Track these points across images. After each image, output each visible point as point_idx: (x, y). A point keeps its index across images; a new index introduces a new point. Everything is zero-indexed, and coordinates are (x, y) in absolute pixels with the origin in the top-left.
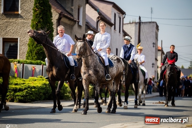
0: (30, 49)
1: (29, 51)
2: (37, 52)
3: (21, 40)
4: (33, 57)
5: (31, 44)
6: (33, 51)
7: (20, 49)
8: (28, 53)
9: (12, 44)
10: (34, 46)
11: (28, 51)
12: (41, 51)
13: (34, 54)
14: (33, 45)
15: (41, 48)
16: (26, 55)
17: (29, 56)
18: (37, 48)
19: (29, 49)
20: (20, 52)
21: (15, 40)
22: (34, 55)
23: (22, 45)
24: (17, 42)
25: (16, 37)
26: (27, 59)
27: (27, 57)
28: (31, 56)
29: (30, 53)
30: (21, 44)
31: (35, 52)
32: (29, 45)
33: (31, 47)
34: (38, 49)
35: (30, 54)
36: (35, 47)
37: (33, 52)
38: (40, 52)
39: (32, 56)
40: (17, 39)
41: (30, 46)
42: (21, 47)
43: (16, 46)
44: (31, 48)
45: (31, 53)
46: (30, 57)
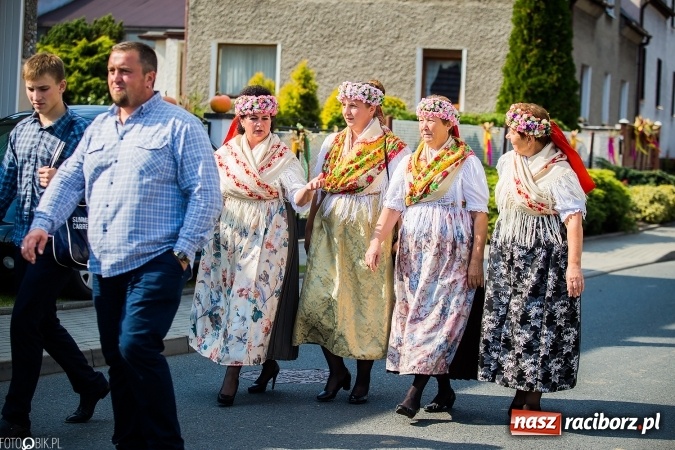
0: (510, 84)
1: (506, 88)
2: (529, 91)
3: (472, 54)
5: (512, 70)
6: (519, 89)
7: (467, 77)
8: (503, 92)
9: (446, 65)
10: (520, 76)
11: (503, 89)
12: (540, 89)
14: (517, 73)
15: (539, 81)
16: (498, 98)
17: (507, 101)
18: (530, 81)
19: (507, 83)
20: (466, 87)
21: (456, 56)
23: (474, 68)
24: (460, 59)
25: (458, 48)
26: (501, 109)
27: (501, 103)
29: (508, 95)
30: (471, 66)
31: (522, 92)
32: (506, 72)
33: (513, 76)
34: (532, 84)
35: (511, 97)
36: (524, 78)
37: (517, 91)
38: (536, 93)
40: (460, 52)
41: (508, 75)
42: (470, 74)
43: (456, 72)
44: (513, 82)
45: (513, 93)
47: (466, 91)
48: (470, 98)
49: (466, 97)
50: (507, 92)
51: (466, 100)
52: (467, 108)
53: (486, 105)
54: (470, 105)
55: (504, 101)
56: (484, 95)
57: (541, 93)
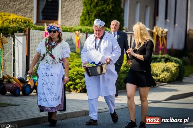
0: (87, 10)
1: (85, 12)
2: (97, 14)
4: (91, 21)
5: (88, 2)
6: (92, 12)
8: (83, 15)
10: (92, 6)
11: (83, 12)
12: (103, 13)
13: (93, 16)
14: (91, 4)
15: (103, 8)
17: (85, 19)
18: (97, 8)
19: (85, 10)
22: (93, 18)
26: (83, 24)
27: (82, 21)
28: (87, 19)
29: (86, 16)
31: (93, 14)
33: (88, 6)
34: (99, 10)
35: (87, 17)
36: (95, 7)
37: (91, 14)
38: (101, 14)
39: (89, 19)
44: (89, 9)
45: (89, 15)
46: (88, 21)
47: (62, 13)
48: (64, 17)
49: (62, 16)
50: (85, 14)
51: (62, 18)
52: (62, 22)
53: (73, 21)
54: (64, 21)
55: (84, 19)
56: (71, 15)
57: (104, 15)
